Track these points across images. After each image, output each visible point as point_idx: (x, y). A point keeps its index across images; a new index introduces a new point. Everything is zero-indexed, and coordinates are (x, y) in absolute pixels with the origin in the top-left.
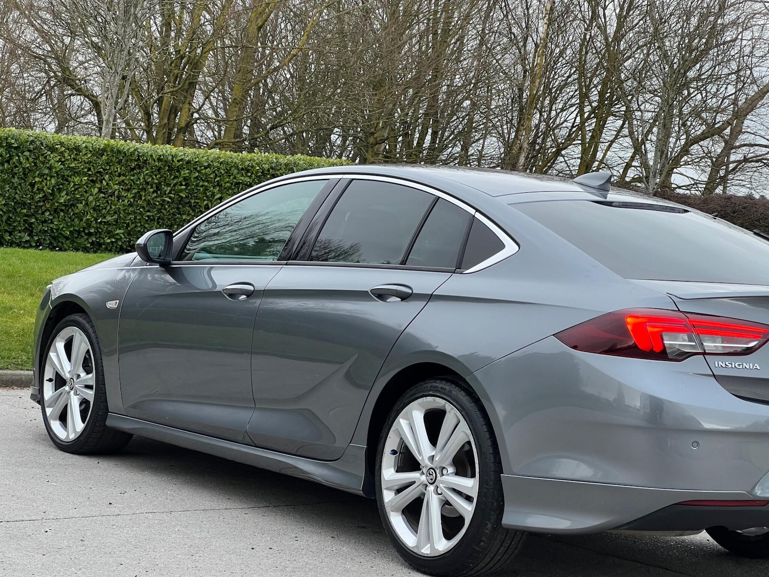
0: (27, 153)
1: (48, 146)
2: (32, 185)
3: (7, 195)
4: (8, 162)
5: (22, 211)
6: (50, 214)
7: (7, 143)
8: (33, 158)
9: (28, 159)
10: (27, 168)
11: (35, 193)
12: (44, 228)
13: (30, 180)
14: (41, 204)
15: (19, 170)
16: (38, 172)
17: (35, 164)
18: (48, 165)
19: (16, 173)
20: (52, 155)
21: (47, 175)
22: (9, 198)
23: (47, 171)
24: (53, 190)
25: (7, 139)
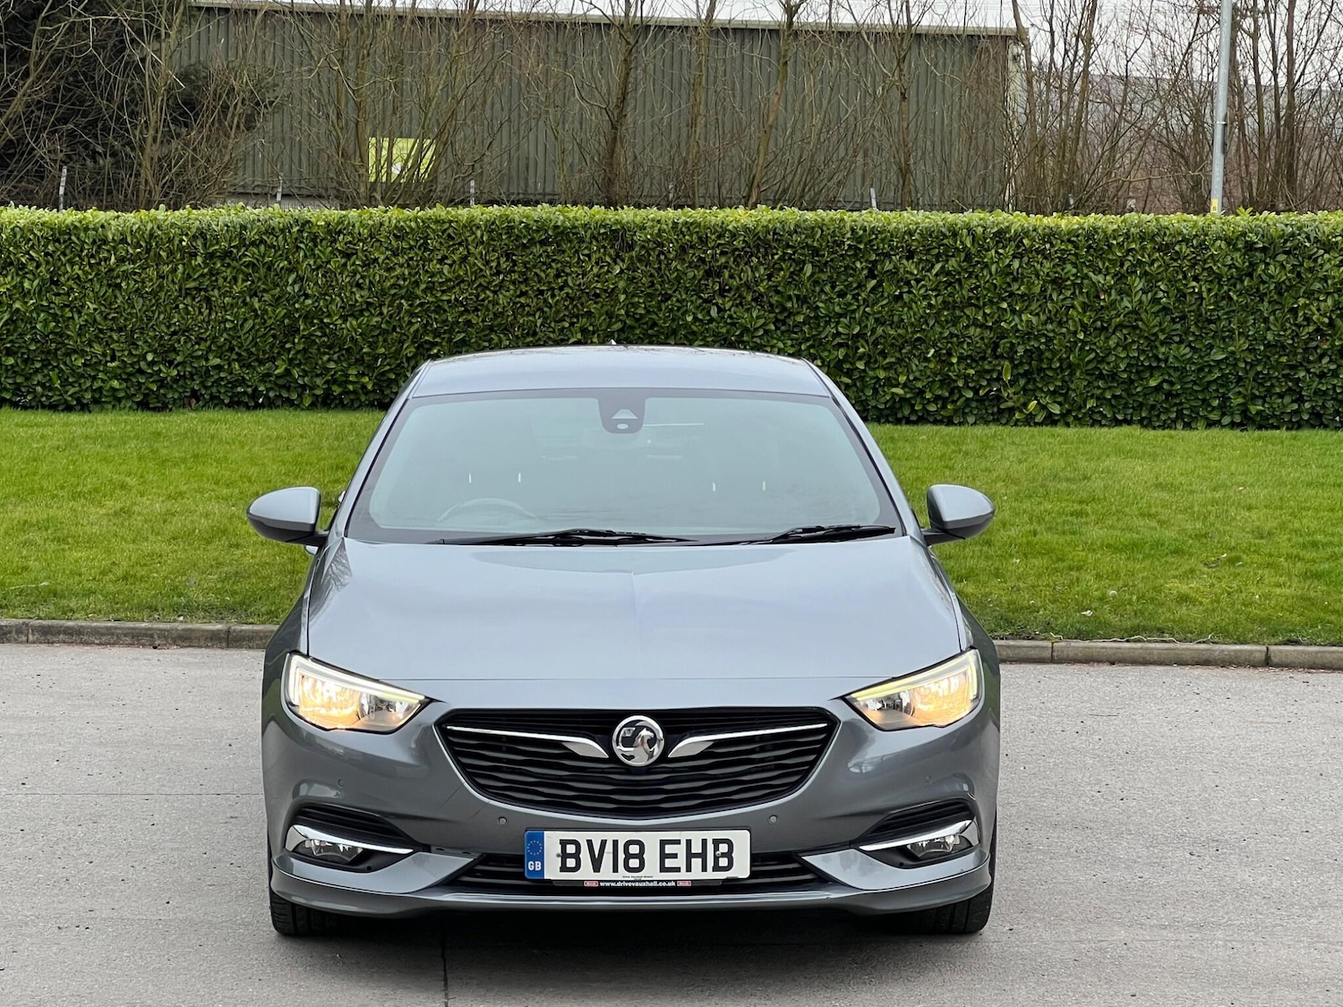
0: (1282, 258)
1: (1318, 241)
2: (1294, 311)
3: (1250, 333)
4: (1250, 275)
5: (1281, 360)
6: (1331, 361)
7: (1247, 242)
8: (1293, 265)
9: (1283, 267)
10: (1284, 282)
11: (1299, 326)
12: (1320, 386)
13: (1289, 303)
14: (1314, 344)
15: (1268, 288)
16: (1304, 288)
17: (1299, 275)
18: (1320, 275)
19: (1265, 294)
20: (1326, 256)
21: (1319, 291)
22: (1255, 339)
23: (1317, 286)
24: (1330, 318)
25: (1244, 234)
